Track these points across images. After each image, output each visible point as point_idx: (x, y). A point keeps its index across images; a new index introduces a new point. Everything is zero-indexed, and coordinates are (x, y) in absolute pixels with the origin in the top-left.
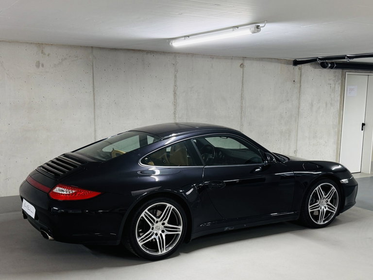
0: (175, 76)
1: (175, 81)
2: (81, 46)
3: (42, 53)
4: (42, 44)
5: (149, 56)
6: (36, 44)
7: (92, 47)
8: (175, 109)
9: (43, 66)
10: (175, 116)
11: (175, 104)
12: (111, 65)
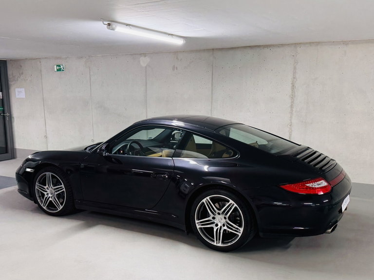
0: (295, 68)
1: (294, 73)
2: (204, 50)
3: (177, 58)
4: (177, 52)
5: (266, 50)
6: (173, 52)
7: (213, 49)
8: (292, 102)
9: (177, 68)
10: (292, 110)
11: (293, 97)
12: (227, 63)
